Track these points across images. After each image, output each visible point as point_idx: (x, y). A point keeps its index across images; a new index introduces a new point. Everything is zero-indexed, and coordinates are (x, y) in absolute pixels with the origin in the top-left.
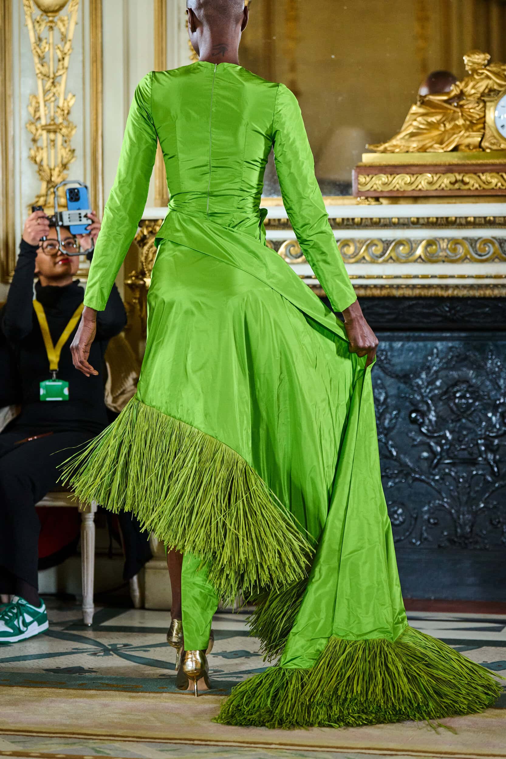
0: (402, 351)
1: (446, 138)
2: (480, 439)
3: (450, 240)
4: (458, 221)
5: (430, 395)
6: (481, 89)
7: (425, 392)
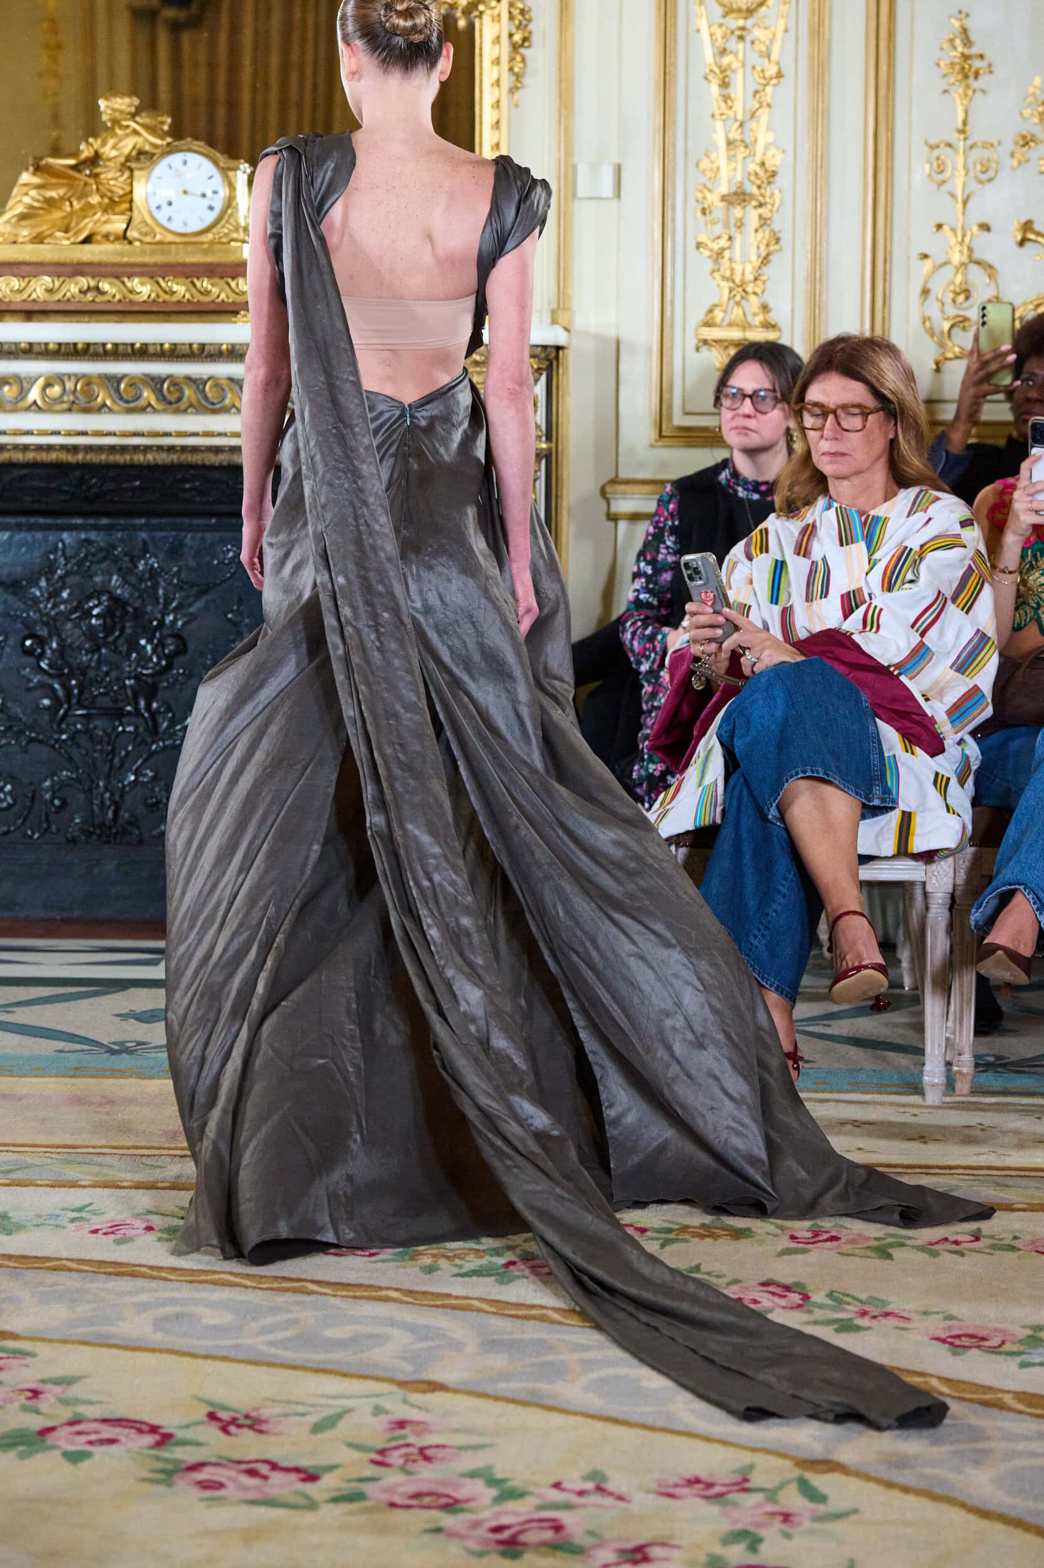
0: (10, 545)
1: (73, 224)
2: (129, 678)
3: (78, 377)
4: (92, 349)
5: (53, 613)
6: (126, 151)
7: (45, 608)
